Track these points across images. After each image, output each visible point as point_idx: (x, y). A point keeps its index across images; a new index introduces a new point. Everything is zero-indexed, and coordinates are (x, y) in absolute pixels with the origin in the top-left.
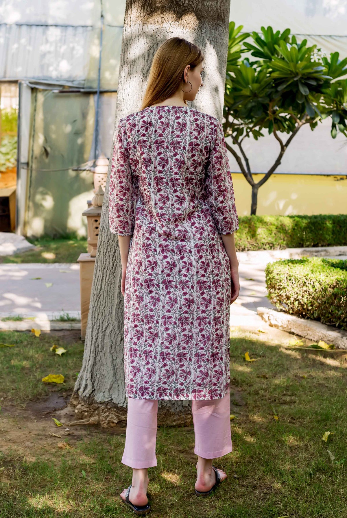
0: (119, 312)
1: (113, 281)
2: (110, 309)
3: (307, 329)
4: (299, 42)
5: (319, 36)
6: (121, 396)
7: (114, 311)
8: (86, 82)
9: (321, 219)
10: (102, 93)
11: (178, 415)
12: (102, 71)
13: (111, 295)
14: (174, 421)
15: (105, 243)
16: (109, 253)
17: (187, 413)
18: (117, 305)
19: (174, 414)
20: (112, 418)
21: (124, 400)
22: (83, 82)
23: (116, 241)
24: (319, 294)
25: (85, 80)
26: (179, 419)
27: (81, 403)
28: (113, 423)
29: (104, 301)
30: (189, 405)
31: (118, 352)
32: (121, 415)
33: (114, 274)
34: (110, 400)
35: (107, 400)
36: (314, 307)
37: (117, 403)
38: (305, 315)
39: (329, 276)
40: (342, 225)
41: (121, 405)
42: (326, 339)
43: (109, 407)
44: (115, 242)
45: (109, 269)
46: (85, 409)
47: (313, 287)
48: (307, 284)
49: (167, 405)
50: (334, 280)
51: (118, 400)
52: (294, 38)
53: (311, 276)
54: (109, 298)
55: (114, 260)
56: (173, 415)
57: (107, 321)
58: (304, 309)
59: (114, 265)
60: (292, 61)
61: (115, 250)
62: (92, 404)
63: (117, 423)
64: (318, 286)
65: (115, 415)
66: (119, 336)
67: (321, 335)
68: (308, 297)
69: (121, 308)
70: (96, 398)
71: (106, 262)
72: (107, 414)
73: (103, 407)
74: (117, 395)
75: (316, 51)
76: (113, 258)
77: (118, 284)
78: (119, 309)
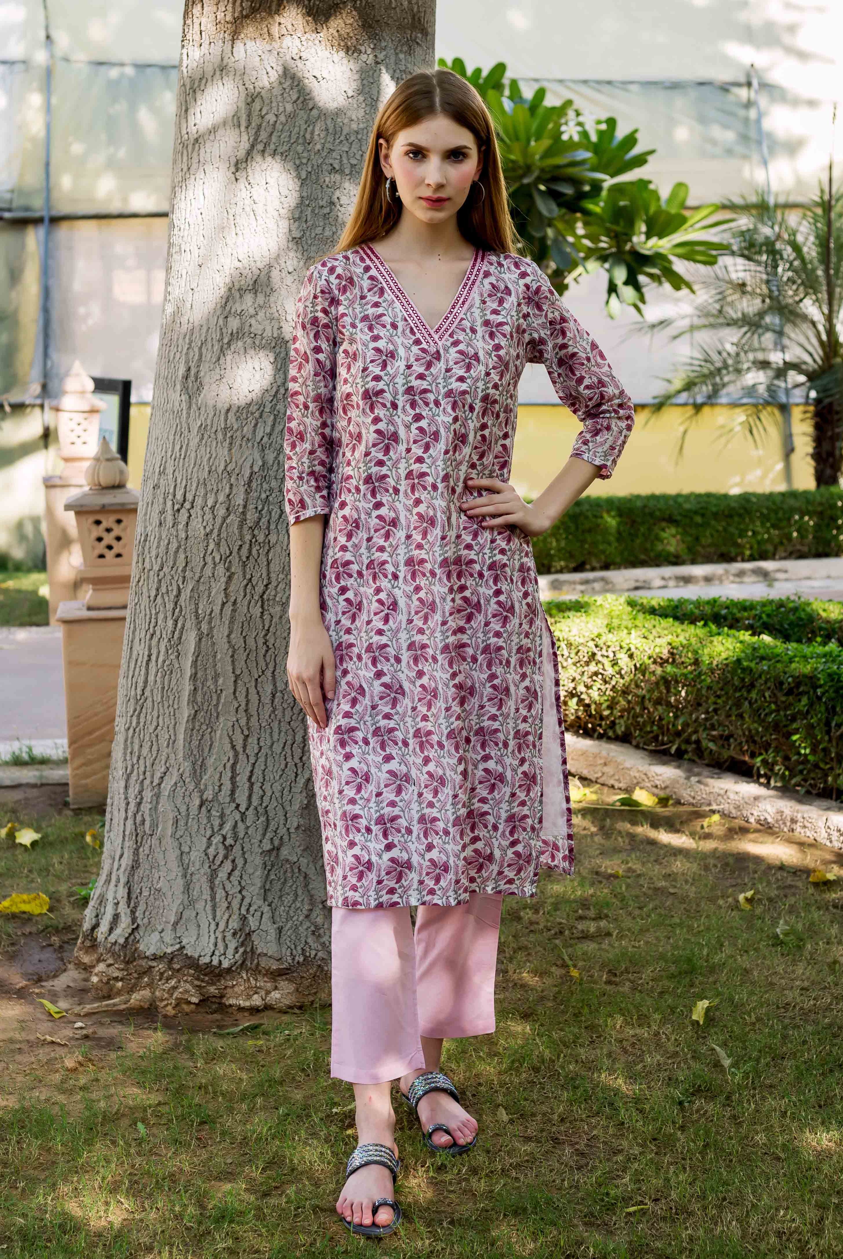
0: (194, 737)
1: (177, 666)
2: (172, 732)
3: (602, 761)
4: (528, 93)
5: (561, 81)
6: (204, 939)
7: (181, 737)
8: (15, 195)
9: (591, 506)
10: (55, 220)
12: (52, 168)
13: (172, 698)
15: (151, 573)
16: (162, 597)
18: (188, 721)
20: (186, 991)
21: (212, 948)
22: (8, 196)
23: (180, 569)
24: (627, 679)
25: (12, 191)
27: (104, 960)
28: (189, 1003)
29: (155, 713)
31: (193, 834)
32: (208, 983)
33: (181, 648)
34: (178, 950)
35: (169, 950)
36: (615, 712)
37: (196, 956)
38: (594, 730)
39: (651, 637)
40: (639, 520)
41: (207, 960)
42: (649, 785)
43: (177, 966)
44: (179, 571)
45: (164, 636)
46: (115, 975)
47: (615, 663)
48: (598, 657)
50: (665, 645)
51: (199, 950)
52: (514, 84)
53: (610, 638)
54: (166, 705)
55: (176, 614)
57: (163, 762)
58: (590, 716)
59: (176, 625)
60: (517, 139)
61: (179, 590)
62: (135, 960)
63: (197, 1005)
64: (624, 662)
65: (191, 983)
66: (196, 794)
67: (637, 775)
68: (603, 687)
69: (197, 727)
70: (142, 947)
71: (156, 619)
72: (173, 982)
73: (161, 966)
74: (195, 938)
75: (571, 114)
76: (174, 610)
77: (188, 672)
78: (193, 730)
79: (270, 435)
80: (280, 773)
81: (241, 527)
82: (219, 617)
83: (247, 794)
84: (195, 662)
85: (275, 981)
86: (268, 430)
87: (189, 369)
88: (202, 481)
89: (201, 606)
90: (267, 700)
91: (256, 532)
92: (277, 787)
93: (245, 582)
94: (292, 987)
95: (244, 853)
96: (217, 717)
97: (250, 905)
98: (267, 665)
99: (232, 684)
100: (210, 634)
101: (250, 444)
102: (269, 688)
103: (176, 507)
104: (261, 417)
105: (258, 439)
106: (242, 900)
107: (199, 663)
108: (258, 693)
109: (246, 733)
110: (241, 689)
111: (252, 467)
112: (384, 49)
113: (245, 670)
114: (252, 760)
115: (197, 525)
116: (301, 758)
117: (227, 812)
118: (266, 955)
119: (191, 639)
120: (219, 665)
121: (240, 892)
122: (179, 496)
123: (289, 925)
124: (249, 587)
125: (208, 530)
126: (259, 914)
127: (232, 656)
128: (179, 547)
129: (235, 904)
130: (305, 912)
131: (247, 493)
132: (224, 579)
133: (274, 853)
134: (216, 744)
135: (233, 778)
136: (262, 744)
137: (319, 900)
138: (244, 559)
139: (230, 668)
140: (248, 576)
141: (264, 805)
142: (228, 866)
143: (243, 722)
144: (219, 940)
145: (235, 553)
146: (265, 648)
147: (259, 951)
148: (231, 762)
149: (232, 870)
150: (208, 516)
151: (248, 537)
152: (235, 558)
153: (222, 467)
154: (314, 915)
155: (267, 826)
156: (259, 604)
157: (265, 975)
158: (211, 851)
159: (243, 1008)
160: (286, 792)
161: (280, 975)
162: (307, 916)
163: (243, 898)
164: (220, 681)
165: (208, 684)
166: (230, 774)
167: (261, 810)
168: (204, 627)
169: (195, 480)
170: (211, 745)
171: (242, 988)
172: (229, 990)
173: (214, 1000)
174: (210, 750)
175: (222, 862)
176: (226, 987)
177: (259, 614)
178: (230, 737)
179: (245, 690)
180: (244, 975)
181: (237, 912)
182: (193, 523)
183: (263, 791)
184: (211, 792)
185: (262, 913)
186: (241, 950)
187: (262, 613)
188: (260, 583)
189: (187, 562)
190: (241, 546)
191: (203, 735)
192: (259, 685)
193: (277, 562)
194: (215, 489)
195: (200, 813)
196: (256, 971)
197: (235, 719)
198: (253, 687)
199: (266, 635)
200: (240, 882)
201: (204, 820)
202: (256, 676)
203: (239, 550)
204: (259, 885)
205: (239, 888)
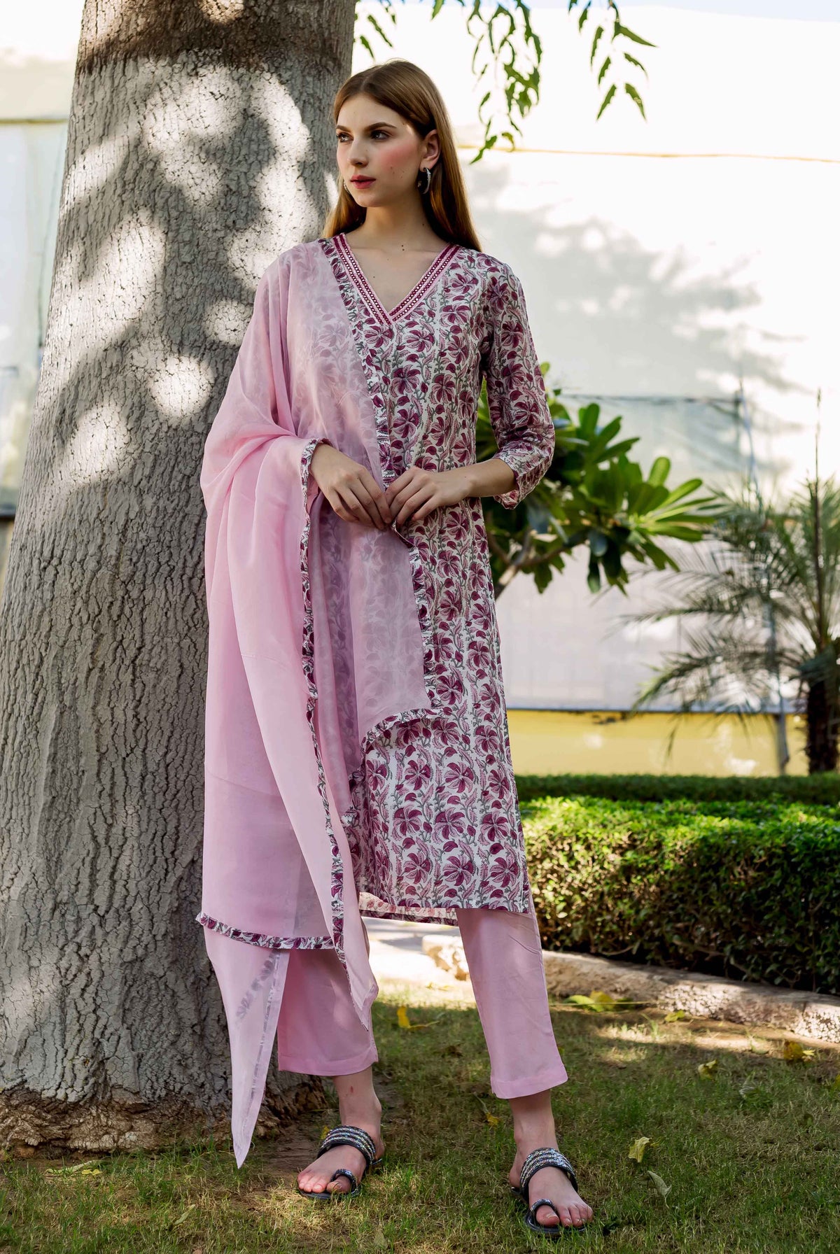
0: (50, 829)
1: (34, 745)
2: (25, 823)
6: (50, 1070)
7: (35, 829)
11: (214, 1115)
13: (27, 784)
14: (203, 1134)
15: (13, 644)
16: (23, 669)
18: (43, 810)
19: (202, 1115)
20: (24, 1131)
21: (59, 1080)
23: (44, 633)
26: (215, 1129)
28: (27, 1145)
31: (44, 944)
32: (51, 1122)
33: (38, 725)
34: (19, 1085)
35: (8, 1086)
37: (39, 1089)
41: (51, 1093)
43: (14, 1102)
44: (42, 637)
45: (22, 713)
49: (181, 1089)
51: (43, 1082)
54: (20, 794)
55: (36, 687)
56: (199, 1115)
57: (14, 861)
59: (36, 699)
63: (36, 1148)
65: (31, 1123)
66: (49, 896)
69: (54, 817)
71: (15, 695)
72: (9, 1123)
74: (39, 1070)
76: (34, 681)
77: (47, 751)
78: (49, 820)
79: (150, 477)
80: (147, 869)
81: (112, 582)
82: (84, 686)
83: (107, 894)
84: (55, 740)
85: (131, 1120)
86: (147, 472)
87: (64, 411)
88: (71, 533)
89: (64, 675)
90: (135, 782)
91: (129, 587)
92: (143, 885)
93: (115, 644)
94: (150, 1127)
95: (101, 964)
96: (78, 803)
97: (105, 1027)
98: (137, 742)
99: (95, 763)
100: (73, 708)
101: (126, 488)
102: (138, 769)
103: (42, 566)
104: (140, 457)
105: (136, 482)
106: (97, 1021)
107: (59, 741)
108: (125, 774)
109: (110, 821)
110: (106, 770)
111: (127, 514)
112: (290, 69)
113: (111, 748)
114: (115, 854)
115: (63, 581)
116: (173, 853)
117: (84, 915)
118: (121, 1087)
119: (52, 712)
120: (81, 742)
121: (94, 1011)
122: (47, 554)
123: (151, 1053)
124: (119, 650)
125: (76, 586)
126: (116, 1038)
127: (97, 731)
128: (44, 609)
129: (88, 1027)
130: (171, 1038)
131: (121, 542)
132: (91, 642)
133: (137, 965)
134: (75, 835)
135: (92, 876)
136: (128, 835)
137: (188, 1023)
138: (115, 618)
139: (94, 745)
140: (119, 638)
141: (127, 906)
142: (82, 980)
143: (107, 808)
144: (67, 1070)
145: (104, 612)
146: (135, 721)
147: (113, 1081)
148: (91, 855)
149: (87, 986)
150: (77, 571)
151: (120, 593)
152: (104, 618)
153: (94, 515)
154: (182, 1041)
155: (130, 933)
156: (131, 669)
157: (118, 1112)
158: (64, 964)
159: (91, 1151)
160: (154, 892)
161: (137, 1112)
162: (173, 1043)
163: (98, 1018)
164: (82, 761)
165: (69, 765)
166: (88, 870)
167: (123, 913)
168: (67, 699)
169: (64, 532)
170: (69, 837)
171: (90, 1126)
172: (75, 1130)
173: (57, 1143)
174: (67, 843)
175: (75, 976)
176: (71, 1126)
177: (129, 682)
178: (91, 827)
179: (110, 770)
180: (94, 1112)
181: (90, 1036)
182: (60, 581)
183: (127, 890)
184: (66, 893)
185: (119, 1038)
186: (92, 1081)
187: (133, 681)
188: (132, 646)
189: (52, 626)
190: (112, 603)
191: (60, 826)
192: (127, 765)
193: (153, 622)
194: (86, 540)
195: (52, 918)
196: (108, 1106)
197: (97, 805)
198: (120, 767)
199: (137, 707)
200: (94, 1000)
201: (57, 927)
202: (124, 755)
203: (109, 607)
204: (117, 1004)
205: (93, 1007)
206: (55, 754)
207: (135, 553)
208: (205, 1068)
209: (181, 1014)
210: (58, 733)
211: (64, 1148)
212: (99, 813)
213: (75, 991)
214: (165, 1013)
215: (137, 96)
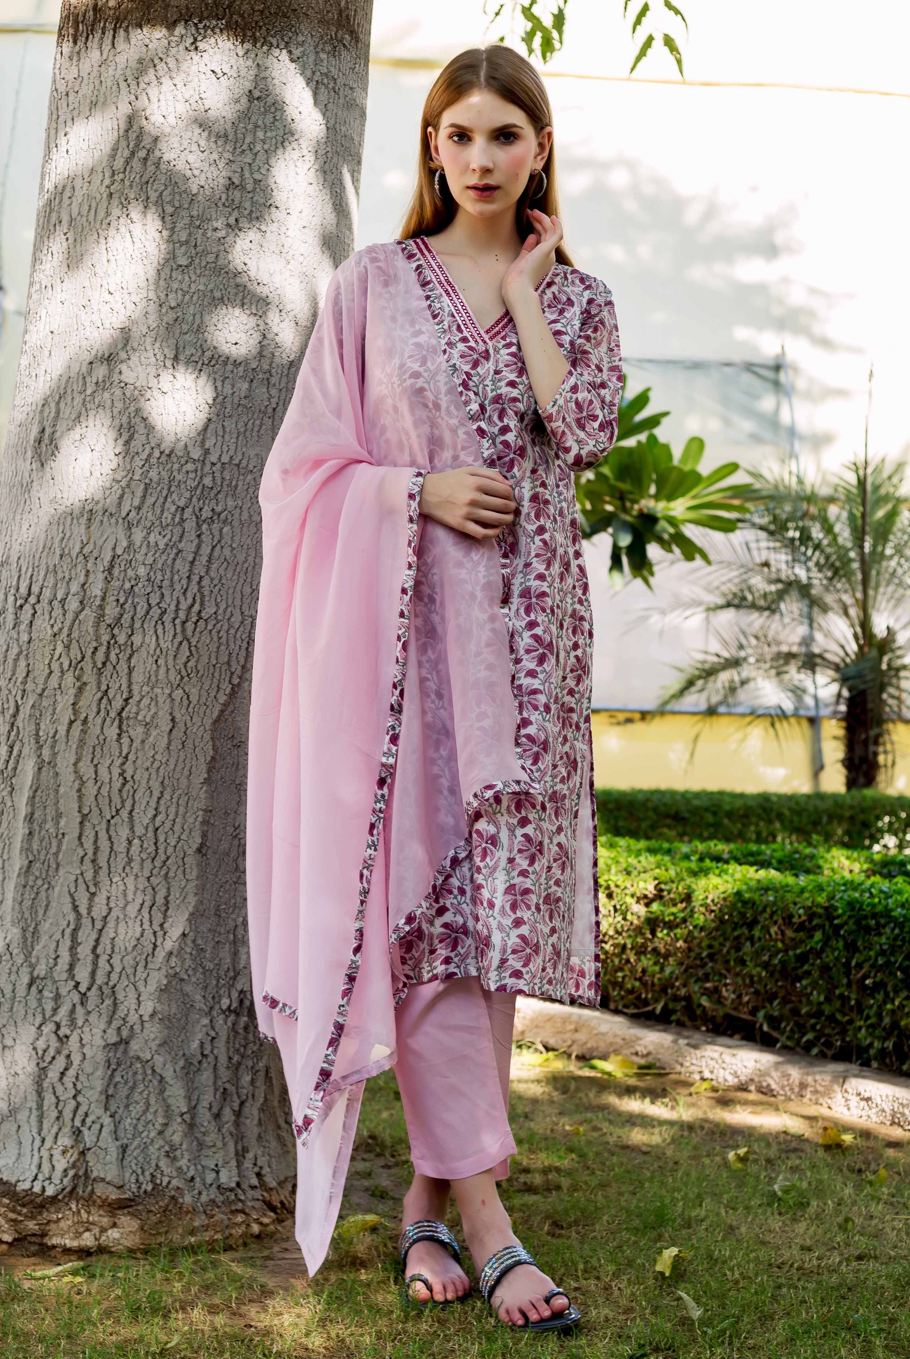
0: (27, 896)
6: (26, 1160)
7: (10, 896)
11: (205, 1212)
14: (192, 1233)
17: (233, 1208)
18: (19, 875)
19: (192, 1212)
21: (35, 1171)
23: (20, 680)
26: (206, 1228)
28: (0, 1242)
30: (238, 1184)
32: (26, 1216)
33: (14, 780)
37: (13, 1181)
41: (26, 1185)
44: (18, 683)
49: (169, 1183)
51: (18, 1173)
55: (12, 738)
56: (188, 1212)
59: (11, 752)
61: (17, 707)
63: (10, 1244)
65: (6, 1217)
66: (25, 971)
69: (31, 883)
74: (14, 1159)
76: (9, 732)
77: (23, 811)
78: (25, 886)
79: (139, 508)
80: (133, 942)
81: (97, 625)
82: (65, 740)
83: (89, 969)
84: (32, 799)
85: (114, 1216)
86: (136, 502)
87: (43, 430)
88: (51, 567)
89: (43, 726)
90: (121, 847)
91: (116, 631)
92: (129, 960)
93: (99, 695)
94: (135, 1224)
95: (83, 1046)
96: (57, 869)
97: (86, 1115)
98: (123, 802)
99: (77, 825)
100: (52, 763)
101: (113, 520)
102: (124, 832)
103: (19, 603)
104: (128, 486)
105: (124, 514)
106: (77, 1107)
107: (37, 799)
108: (110, 838)
109: (92, 889)
110: (89, 833)
111: (114, 549)
112: (302, 44)
113: (95, 809)
114: (98, 925)
115: (42, 623)
116: (161, 925)
117: (63, 991)
118: (103, 1180)
119: (28, 767)
120: (61, 801)
121: (75, 1097)
122: (23, 590)
123: (136, 1143)
124: (104, 701)
125: (56, 629)
126: (98, 1126)
127: (79, 790)
128: (20, 653)
129: (68, 1114)
130: (158, 1127)
131: (107, 581)
132: (72, 691)
133: (122, 1047)
134: (53, 904)
135: (73, 949)
136: (112, 904)
137: (177, 1111)
138: (100, 666)
139: (76, 806)
140: (104, 688)
141: (111, 984)
142: (61, 1063)
143: (89, 875)
144: (45, 1160)
145: (88, 658)
146: (121, 780)
147: (95, 1174)
148: (72, 927)
149: (66, 1069)
150: (58, 612)
151: (105, 638)
152: (87, 665)
153: (77, 549)
154: (170, 1130)
155: (114, 1012)
156: (116, 723)
157: (100, 1207)
158: (41, 1044)
159: (70, 1250)
160: (140, 968)
161: (120, 1208)
162: (161, 1133)
163: (78, 1105)
164: (62, 823)
165: (47, 827)
166: (68, 943)
167: (106, 991)
168: (46, 753)
169: (43, 567)
170: (47, 906)
171: (70, 1223)
172: (52, 1226)
173: (33, 1239)
174: (45, 912)
175: (54, 1058)
176: (49, 1222)
177: (115, 737)
178: (71, 895)
179: (93, 834)
180: (74, 1206)
181: (69, 1124)
182: (38, 622)
183: (111, 966)
184: (44, 967)
185: (102, 1126)
186: (71, 1173)
187: (119, 735)
188: (118, 696)
189: (29, 672)
190: (96, 648)
191: (37, 894)
192: (112, 828)
193: (142, 671)
194: (67, 577)
195: (28, 994)
196: (89, 1201)
197: (78, 872)
198: (104, 831)
199: (124, 764)
200: (75, 1085)
201: (33, 1004)
202: (109, 817)
203: (93, 653)
204: (99, 1089)
205: (73, 1092)
206: (32, 814)
207: (122, 593)
208: (195, 1160)
209: (170, 1101)
210: (36, 791)
211: (41, 1244)
212: (80, 880)
213: (53, 1074)
214: (153, 1101)
215: (128, 72)
